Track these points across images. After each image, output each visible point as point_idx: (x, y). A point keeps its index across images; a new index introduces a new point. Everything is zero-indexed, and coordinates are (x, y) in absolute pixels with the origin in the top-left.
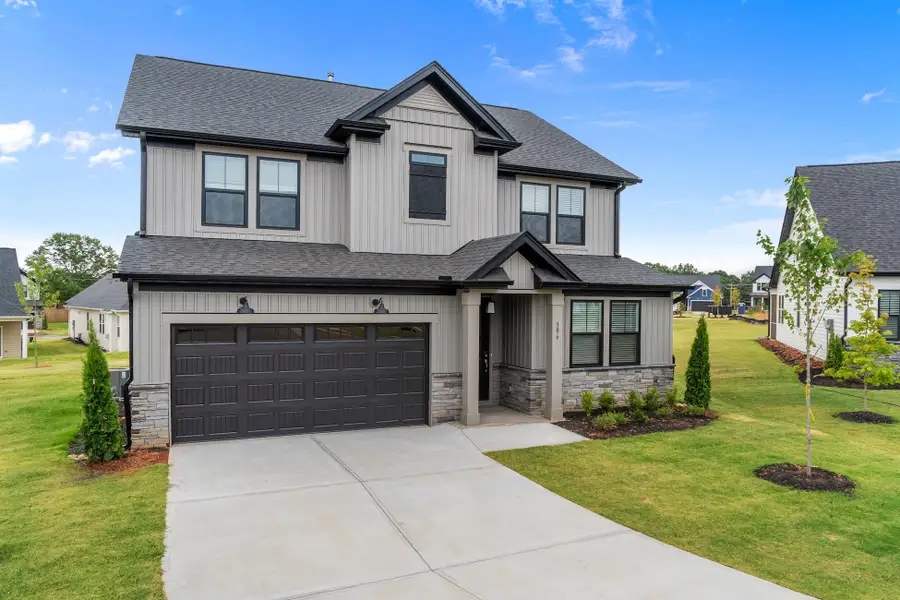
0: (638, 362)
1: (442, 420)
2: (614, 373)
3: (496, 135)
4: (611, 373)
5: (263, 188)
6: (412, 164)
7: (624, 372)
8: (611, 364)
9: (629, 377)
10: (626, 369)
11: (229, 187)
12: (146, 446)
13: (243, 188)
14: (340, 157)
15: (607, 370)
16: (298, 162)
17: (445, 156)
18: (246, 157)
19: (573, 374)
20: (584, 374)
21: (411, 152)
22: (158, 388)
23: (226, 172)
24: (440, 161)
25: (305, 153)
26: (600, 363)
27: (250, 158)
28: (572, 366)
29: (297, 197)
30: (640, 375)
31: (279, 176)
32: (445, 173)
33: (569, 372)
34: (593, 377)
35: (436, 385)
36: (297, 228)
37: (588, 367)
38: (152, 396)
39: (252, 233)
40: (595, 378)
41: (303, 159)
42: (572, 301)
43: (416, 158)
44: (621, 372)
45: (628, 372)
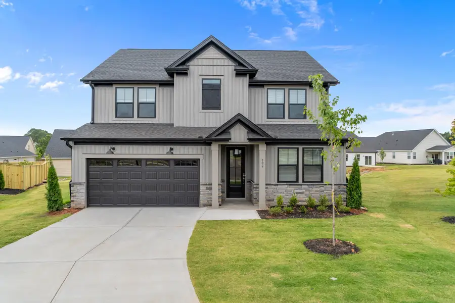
0: (322, 181)
1: (205, 205)
2: (307, 187)
3: (245, 66)
4: (303, 187)
5: (140, 101)
6: (203, 85)
7: (312, 186)
8: (303, 182)
9: (314, 190)
10: (313, 185)
11: (126, 101)
12: (76, 207)
13: (132, 101)
14: (170, 84)
15: (301, 185)
16: (155, 88)
17: (220, 79)
18: (133, 88)
19: (279, 186)
20: (287, 186)
21: (203, 79)
22: (80, 184)
23: (125, 95)
24: (218, 82)
25: (158, 84)
26: (297, 181)
27: (135, 88)
28: (278, 181)
29: (154, 104)
30: (323, 188)
31: (147, 95)
32: (220, 87)
33: (277, 185)
34: (292, 188)
35: (202, 188)
36: (155, 117)
37: (289, 183)
38: (79, 187)
39: (135, 120)
40: (294, 189)
41: (157, 87)
42: (278, 148)
43: (205, 82)
44: (310, 186)
45: (315, 186)
